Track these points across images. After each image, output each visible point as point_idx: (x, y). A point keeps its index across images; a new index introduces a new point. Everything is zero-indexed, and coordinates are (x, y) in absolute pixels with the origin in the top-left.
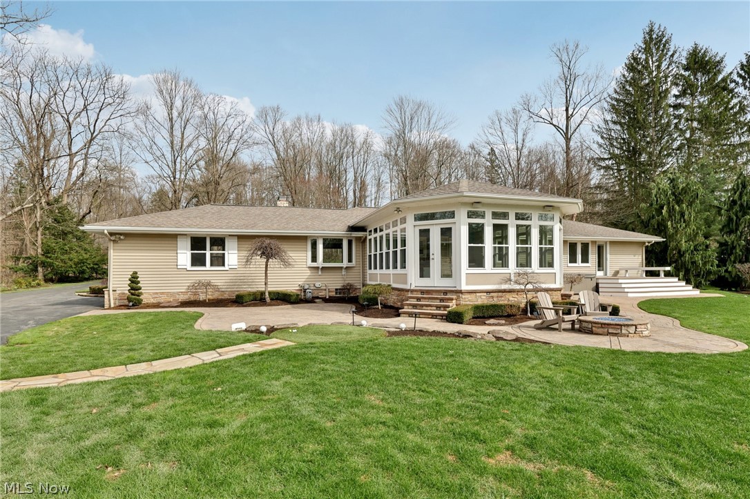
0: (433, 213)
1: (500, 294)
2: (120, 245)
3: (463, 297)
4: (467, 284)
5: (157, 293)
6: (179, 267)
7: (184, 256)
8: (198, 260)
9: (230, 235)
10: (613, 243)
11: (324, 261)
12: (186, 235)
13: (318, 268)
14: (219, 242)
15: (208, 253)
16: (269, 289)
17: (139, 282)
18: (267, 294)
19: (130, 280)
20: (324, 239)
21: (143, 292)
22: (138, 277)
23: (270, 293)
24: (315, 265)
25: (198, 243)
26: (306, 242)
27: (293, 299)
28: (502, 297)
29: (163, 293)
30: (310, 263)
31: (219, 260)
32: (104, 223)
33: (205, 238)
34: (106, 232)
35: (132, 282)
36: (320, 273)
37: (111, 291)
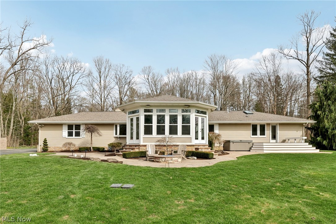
0: (136, 110)
1: (160, 147)
2: (43, 128)
3: (141, 148)
4: (143, 142)
5: (55, 147)
6: (63, 137)
7: (65, 132)
8: (70, 134)
9: (82, 124)
10: (281, 124)
11: (120, 134)
12: (66, 124)
13: (117, 137)
14: (78, 127)
15: (74, 131)
16: (93, 146)
17: (47, 143)
18: (92, 148)
19: (43, 142)
20: (120, 125)
21: (49, 146)
22: (47, 141)
23: (93, 148)
24: (116, 136)
25: (70, 127)
26: (113, 126)
27: (101, 150)
28: (161, 148)
29: (57, 147)
30: (115, 135)
31: (78, 134)
32: (36, 120)
33: (73, 125)
34: (36, 123)
35: (44, 142)
36: (119, 140)
37: (39, 146)
